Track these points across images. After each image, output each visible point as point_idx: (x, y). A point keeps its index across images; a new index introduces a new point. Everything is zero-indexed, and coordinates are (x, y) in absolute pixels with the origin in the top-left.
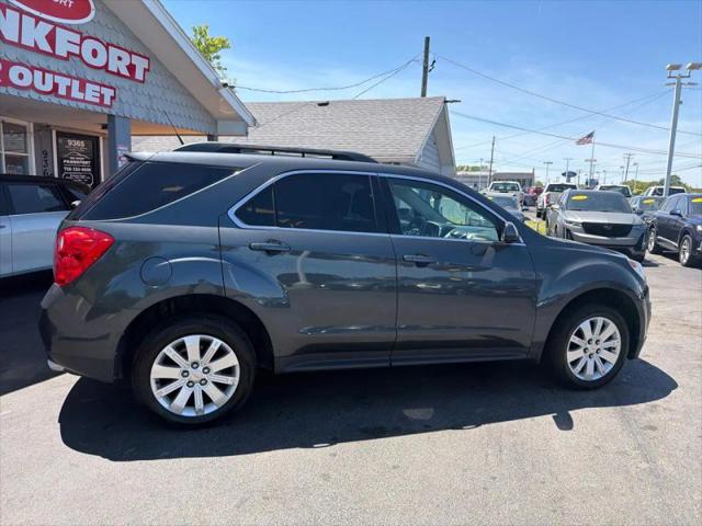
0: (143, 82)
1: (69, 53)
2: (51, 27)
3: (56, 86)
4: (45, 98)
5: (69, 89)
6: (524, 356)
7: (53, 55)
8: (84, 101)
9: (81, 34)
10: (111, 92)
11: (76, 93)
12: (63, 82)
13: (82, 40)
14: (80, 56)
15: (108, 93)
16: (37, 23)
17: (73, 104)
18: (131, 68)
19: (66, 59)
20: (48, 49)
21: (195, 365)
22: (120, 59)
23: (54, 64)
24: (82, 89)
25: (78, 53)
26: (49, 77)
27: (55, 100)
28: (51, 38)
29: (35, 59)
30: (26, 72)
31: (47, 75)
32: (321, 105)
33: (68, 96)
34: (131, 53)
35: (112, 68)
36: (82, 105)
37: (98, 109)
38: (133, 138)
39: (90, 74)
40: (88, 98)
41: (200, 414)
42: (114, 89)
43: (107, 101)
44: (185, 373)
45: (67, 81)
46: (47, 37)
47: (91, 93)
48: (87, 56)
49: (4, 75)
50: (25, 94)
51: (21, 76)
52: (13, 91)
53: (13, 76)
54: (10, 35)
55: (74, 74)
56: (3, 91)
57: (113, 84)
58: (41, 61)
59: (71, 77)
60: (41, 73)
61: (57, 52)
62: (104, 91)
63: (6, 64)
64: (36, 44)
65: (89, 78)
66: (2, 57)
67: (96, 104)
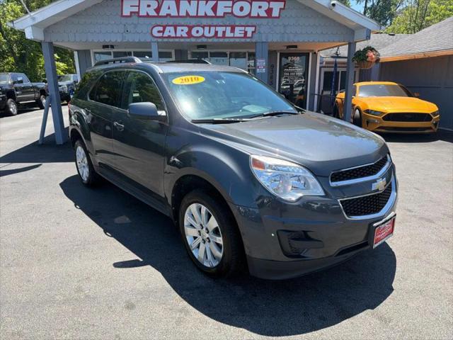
0: (279, 17)
1: (225, 13)
2: (215, 2)
3: (216, 32)
4: (210, 40)
5: (224, 32)
7: (216, 17)
8: (234, 37)
9: (233, 1)
10: (253, 29)
11: (228, 34)
12: (220, 30)
13: (233, 4)
14: (232, 13)
15: (250, 30)
16: (206, 3)
17: (227, 40)
18: (269, 11)
19: (223, 17)
20: (214, 15)
22: (260, 7)
23: (215, 21)
24: (233, 31)
25: (230, 11)
26: (213, 29)
27: (216, 40)
28: (214, 9)
29: (204, 22)
30: (200, 29)
31: (212, 28)
33: (224, 36)
34: (269, 2)
35: (254, 14)
36: (232, 40)
37: (243, 40)
40: (237, 35)
42: (255, 26)
43: (249, 34)
45: (224, 29)
46: (212, 9)
47: (238, 32)
48: (237, 12)
49: (189, 33)
50: (199, 40)
51: (198, 32)
52: (193, 40)
53: (194, 33)
54: (193, 13)
55: (228, 23)
56: (188, 40)
57: (254, 24)
58: (209, 22)
59: (226, 26)
60: (208, 28)
61: (218, 15)
62: (247, 29)
63: (190, 28)
64: (205, 14)
65: (237, 24)
66: (188, 24)
67: (241, 38)
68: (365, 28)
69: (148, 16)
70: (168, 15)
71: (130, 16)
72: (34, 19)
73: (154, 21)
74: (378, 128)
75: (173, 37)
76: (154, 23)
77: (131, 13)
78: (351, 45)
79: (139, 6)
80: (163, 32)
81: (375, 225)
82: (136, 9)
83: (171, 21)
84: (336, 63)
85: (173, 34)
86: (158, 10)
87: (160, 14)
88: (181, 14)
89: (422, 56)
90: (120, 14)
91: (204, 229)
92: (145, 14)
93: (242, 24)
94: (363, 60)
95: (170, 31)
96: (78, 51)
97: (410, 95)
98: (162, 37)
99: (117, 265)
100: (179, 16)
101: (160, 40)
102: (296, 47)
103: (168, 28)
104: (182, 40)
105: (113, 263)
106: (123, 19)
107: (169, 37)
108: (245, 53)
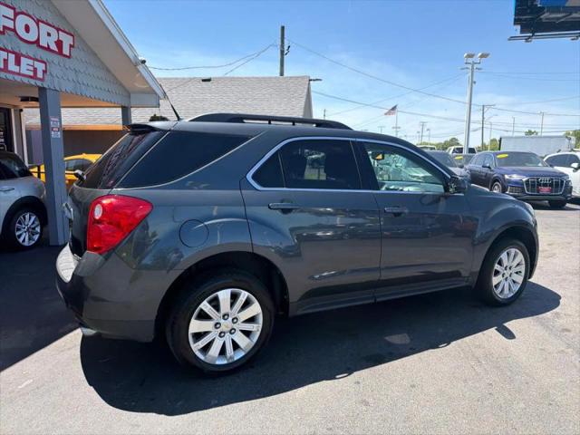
0: (69, 57)
1: (4, 27)
5: (6, 62)
6: (464, 284)
8: (19, 74)
9: (14, 9)
10: (43, 66)
11: (12, 67)
12: (1, 56)
13: (16, 14)
14: (14, 30)
15: (40, 67)
17: (10, 77)
18: (59, 43)
19: (2, 33)
21: (225, 316)
22: (49, 35)
24: (18, 63)
25: (12, 27)
32: (204, 80)
33: (6, 69)
34: (58, 30)
35: (43, 43)
36: (18, 78)
37: (33, 82)
38: (62, 109)
39: (24, 49)
40: (24, 71)
41: (231, 361)
42: (45, 64)
43: (40, 75)
44: (217, 325)
45: (4, 55)
47: (26, 66)
48: (21, 32)
55: (10, 47)
57: (44, 59)
59: (8, 51)
62: (37, 64)
65: (23, 52)
67: (31, 77)
68: (156, 94)
78: (126, 112)
93: (30, 54)
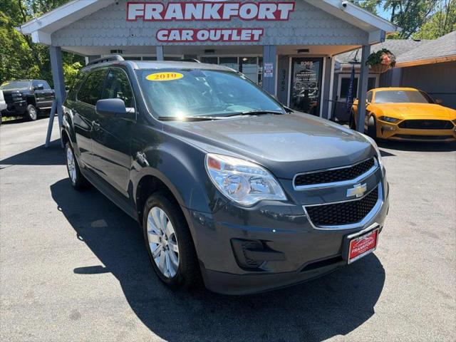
0: (287, 20)
1: (231, 16)
2: (221, 5)
3: (222, 36)
4: (215, 44)
5: (230, 36)
7: (222, 20)
8: (240, 41)
9: (239, 2)
10: (260, 32)
11: (235, 37)
12: (226, 33)
13: (240, 6)
14: (238, 16)
15: (257, 33)
16: (212, 6)
17: (232, 44)
18: (277, 13)
19: (229, 20)
20: (219, 18)
22: (268, 9)
23: (221, 25)
24: (239, 34)
25: (237, 14)
26: (219, 32)
27: (221, 44)
28: (221, 12)
29: (210, 25)
30: (206, 33)
31: (217, 32)
33: (230, 40)
34: (277, 4)
35: (261, 17)
36: (238, 44)
40: (243, 38)
42: (263, 29)
43: (256, 38)
45: (230, 32)
46: (218, 11)
47: (245, 35)
48: (243, 14)
49: (194, 37)
50: (205, 44)
51: (203, 35)
52: (198, 44)
53: (199, 36)
54: (198, 16)
55: (234, 27)
56: (193, 44)
57: (262, 27)
58: (215, 25)
59: (232, 29)
60: (214, 31)
61: (224, 18)
62: (254, 32)
63: (196, 31)
64: (211, 17)
65: (244, 27)
66: (194, 27)
67: (248, 41)
68: (379, 29)
69: (153, 20)
70: (174, 19)
71: (136, 20)
72: (40, 23)
73: (159, 25)
74: (393, 136)
75: (178, 41)
76: (159, 27)
77: (137, 17)
78: (366, 48)
79: (144, 10)
80: (168, 36)
81: (350, 237)
82: (141, 13)
83: (176, 25)
84: (354, 70)
85: (178, 38)
86: (163, 14)
87: (165, 18)
88: (186, 18)
89: (445, 60)
90: (125, 18)
91: (164, 235)
92: (151, 18)
93: (249, 27)
94: (377, 63)
95: (175, 35)
96: (88, 56)
97: (431, 102)
98: (167, 41)
99: (78, 271)
100: (184, 20)
101: (165, 44)
102: (307, 50)
103: (173, 32)
104: (187, 44)
105: (74, 268)
106: (128, 23)
107: (174, 41)
108: (255, 58)
